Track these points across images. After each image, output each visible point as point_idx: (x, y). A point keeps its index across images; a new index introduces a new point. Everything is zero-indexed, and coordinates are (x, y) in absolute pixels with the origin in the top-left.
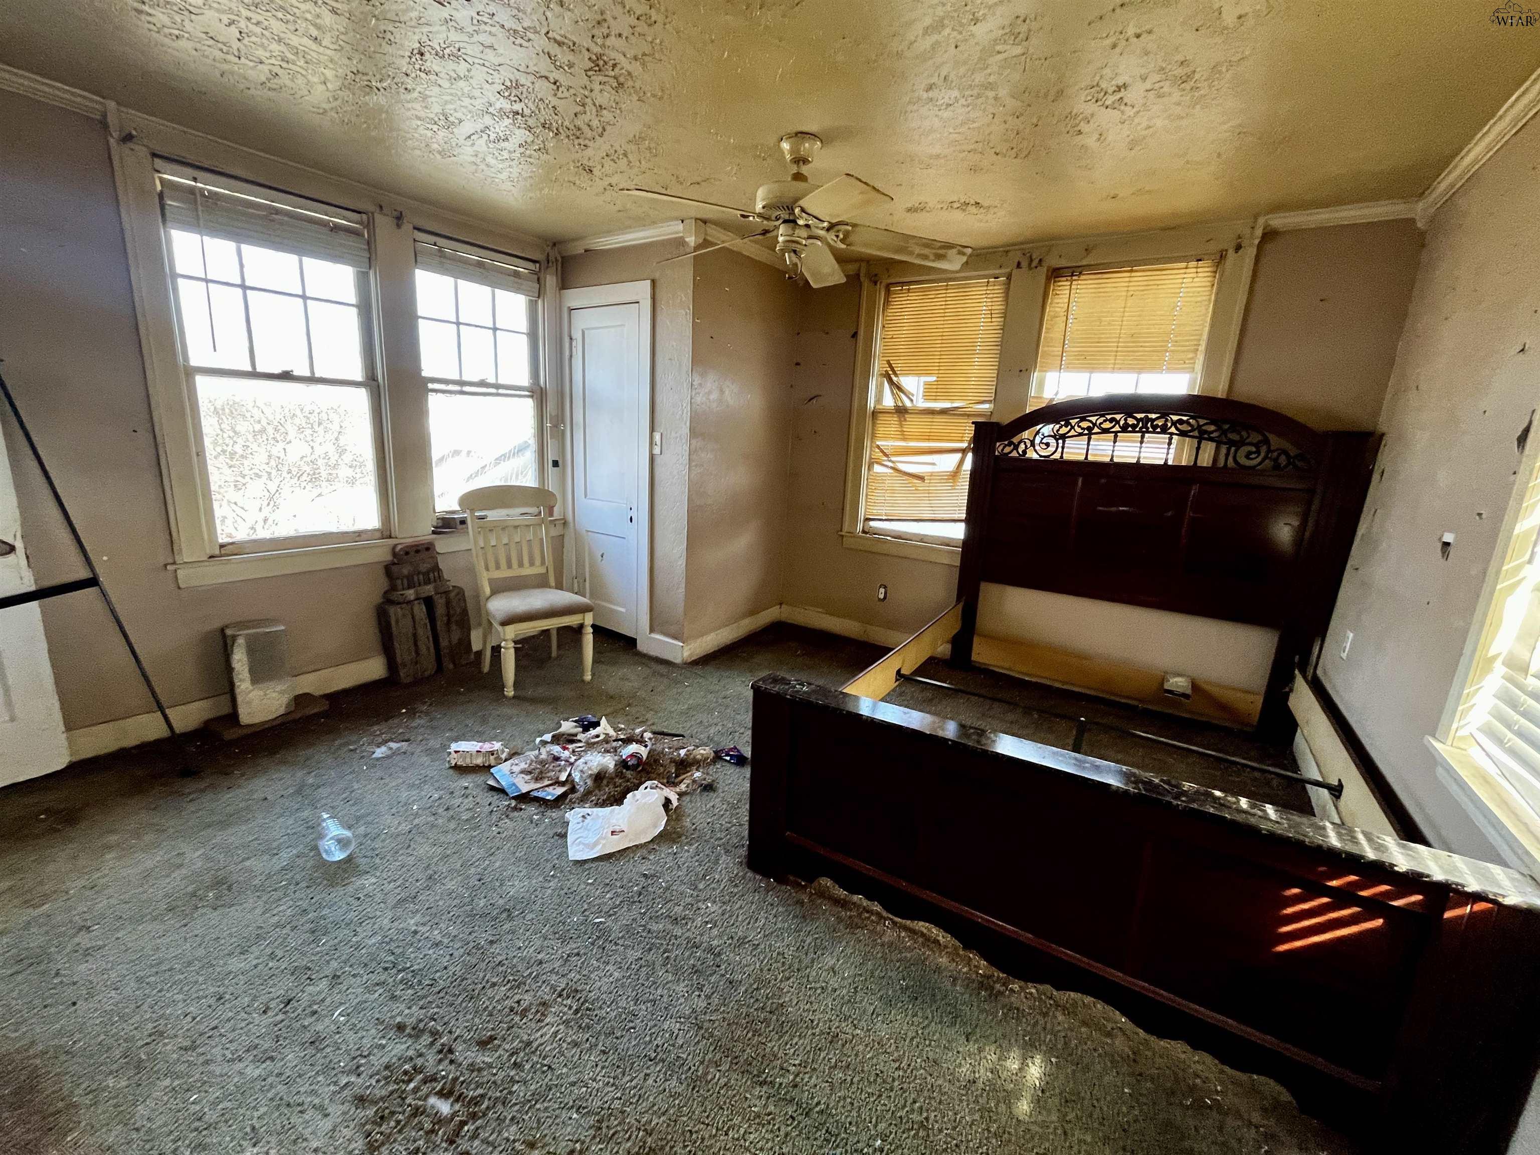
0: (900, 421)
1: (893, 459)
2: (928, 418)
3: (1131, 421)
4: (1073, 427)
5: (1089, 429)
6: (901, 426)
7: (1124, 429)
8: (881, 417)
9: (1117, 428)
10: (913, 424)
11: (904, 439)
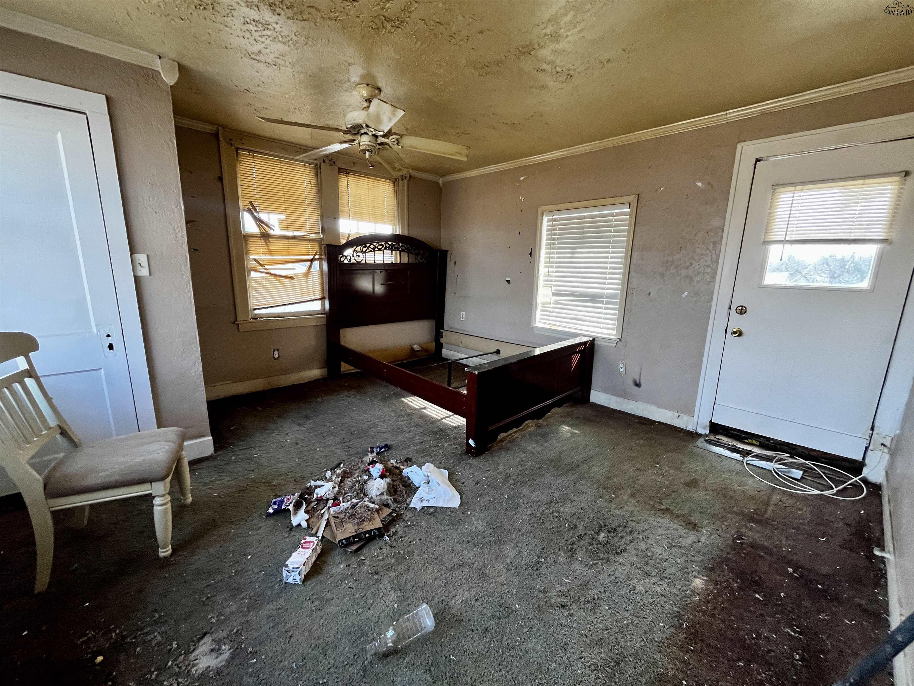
0: (266, 242)
1: (267, 267)
2: (285, 241)
3: (388, 246)
4: (368, 248)
5: (374, 249)
6: (267, 245)
7: (386, 248)
8: (252, 240)
9: (383, 248)
10: (274, 245)
11: (271, 254)
